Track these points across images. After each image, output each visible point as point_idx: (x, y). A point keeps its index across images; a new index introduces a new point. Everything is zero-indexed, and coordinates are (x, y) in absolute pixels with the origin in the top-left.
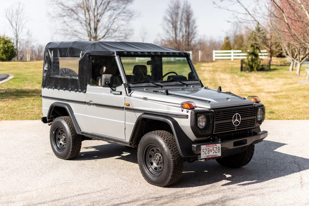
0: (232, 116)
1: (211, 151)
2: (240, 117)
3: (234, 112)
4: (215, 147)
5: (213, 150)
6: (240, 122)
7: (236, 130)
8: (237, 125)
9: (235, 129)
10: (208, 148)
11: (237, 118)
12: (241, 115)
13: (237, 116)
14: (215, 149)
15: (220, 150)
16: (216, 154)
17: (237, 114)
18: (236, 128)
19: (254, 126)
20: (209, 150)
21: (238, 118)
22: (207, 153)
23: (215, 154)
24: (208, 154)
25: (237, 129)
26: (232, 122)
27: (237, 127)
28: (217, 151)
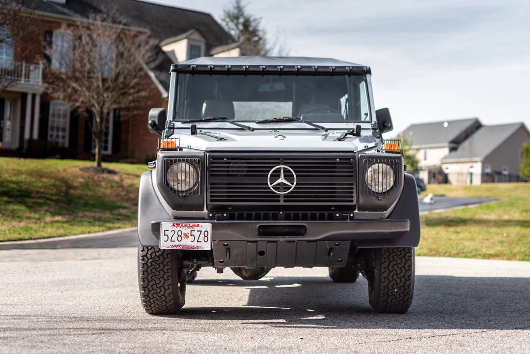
0: (269, 171)
1: (186, 235)
2: (293, 176)
3: (273, 163)
4: (196, 229)
5: (191, 235)
6: (293, 186)
7: (282, 203)
8: (284, 192)
9: (279, 201)
10: (180, 229)
11: (284, 176)
12: (295, 172)
13: (284, 172)
14: (196, 234)
15: (209, 236)
16: (199, 244)
17: (284, 168)
18: (282, 199)
19: (352, 201)
20: (180, 234)
21: (288, 176)
22: (175, 238)
23: (195, 244)
24: (177, 243)
25: (285, 201)
26: (267, 184)
27: (285, 196)
28: (201, 239)
